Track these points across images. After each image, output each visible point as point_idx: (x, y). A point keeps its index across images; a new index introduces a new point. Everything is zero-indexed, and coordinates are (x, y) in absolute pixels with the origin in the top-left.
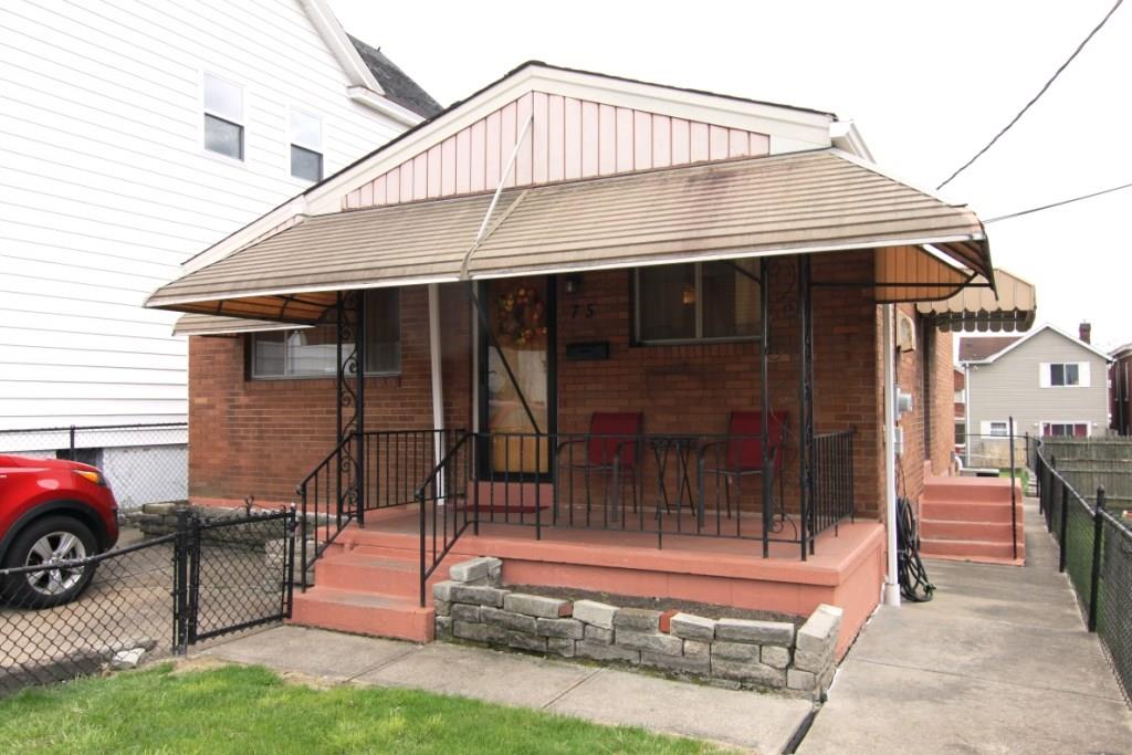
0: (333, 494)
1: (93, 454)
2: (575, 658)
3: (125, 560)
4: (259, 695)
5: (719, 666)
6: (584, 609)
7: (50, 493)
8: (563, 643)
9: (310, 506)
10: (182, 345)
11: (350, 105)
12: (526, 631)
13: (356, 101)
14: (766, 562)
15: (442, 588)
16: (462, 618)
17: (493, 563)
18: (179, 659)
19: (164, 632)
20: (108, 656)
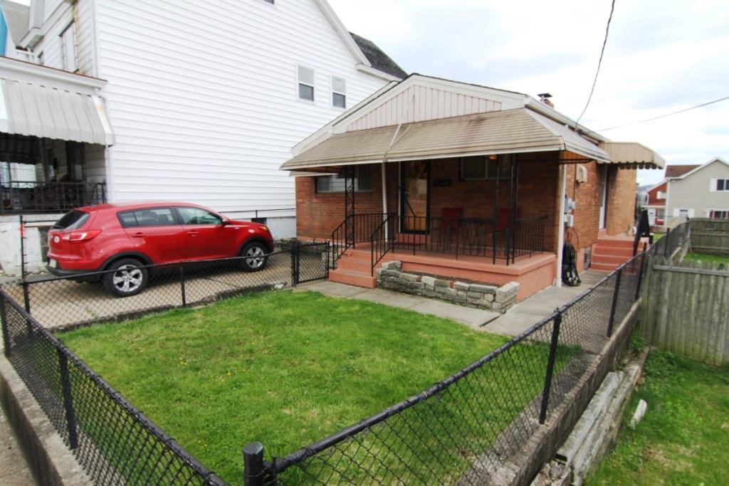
0: (344, 236)
1: (263, 220)
2: (421, 296)
3: (277, 256)
4: (317, 299)
5: (469, 300)
6: (425, 279)
7: (251, 233)
8: (418, 290)
9: (335, 241)
10: (293, 179)
11: (357, 72)
12: (406, 286)
13: (360, 70)
14: (494, 266)
15: (379, 270)
16: (384, 280)
17: (398, 263)
18: (294, 288)
19: (289, 280)
20: (273, 286)
